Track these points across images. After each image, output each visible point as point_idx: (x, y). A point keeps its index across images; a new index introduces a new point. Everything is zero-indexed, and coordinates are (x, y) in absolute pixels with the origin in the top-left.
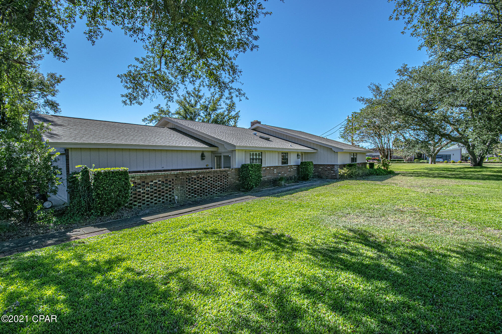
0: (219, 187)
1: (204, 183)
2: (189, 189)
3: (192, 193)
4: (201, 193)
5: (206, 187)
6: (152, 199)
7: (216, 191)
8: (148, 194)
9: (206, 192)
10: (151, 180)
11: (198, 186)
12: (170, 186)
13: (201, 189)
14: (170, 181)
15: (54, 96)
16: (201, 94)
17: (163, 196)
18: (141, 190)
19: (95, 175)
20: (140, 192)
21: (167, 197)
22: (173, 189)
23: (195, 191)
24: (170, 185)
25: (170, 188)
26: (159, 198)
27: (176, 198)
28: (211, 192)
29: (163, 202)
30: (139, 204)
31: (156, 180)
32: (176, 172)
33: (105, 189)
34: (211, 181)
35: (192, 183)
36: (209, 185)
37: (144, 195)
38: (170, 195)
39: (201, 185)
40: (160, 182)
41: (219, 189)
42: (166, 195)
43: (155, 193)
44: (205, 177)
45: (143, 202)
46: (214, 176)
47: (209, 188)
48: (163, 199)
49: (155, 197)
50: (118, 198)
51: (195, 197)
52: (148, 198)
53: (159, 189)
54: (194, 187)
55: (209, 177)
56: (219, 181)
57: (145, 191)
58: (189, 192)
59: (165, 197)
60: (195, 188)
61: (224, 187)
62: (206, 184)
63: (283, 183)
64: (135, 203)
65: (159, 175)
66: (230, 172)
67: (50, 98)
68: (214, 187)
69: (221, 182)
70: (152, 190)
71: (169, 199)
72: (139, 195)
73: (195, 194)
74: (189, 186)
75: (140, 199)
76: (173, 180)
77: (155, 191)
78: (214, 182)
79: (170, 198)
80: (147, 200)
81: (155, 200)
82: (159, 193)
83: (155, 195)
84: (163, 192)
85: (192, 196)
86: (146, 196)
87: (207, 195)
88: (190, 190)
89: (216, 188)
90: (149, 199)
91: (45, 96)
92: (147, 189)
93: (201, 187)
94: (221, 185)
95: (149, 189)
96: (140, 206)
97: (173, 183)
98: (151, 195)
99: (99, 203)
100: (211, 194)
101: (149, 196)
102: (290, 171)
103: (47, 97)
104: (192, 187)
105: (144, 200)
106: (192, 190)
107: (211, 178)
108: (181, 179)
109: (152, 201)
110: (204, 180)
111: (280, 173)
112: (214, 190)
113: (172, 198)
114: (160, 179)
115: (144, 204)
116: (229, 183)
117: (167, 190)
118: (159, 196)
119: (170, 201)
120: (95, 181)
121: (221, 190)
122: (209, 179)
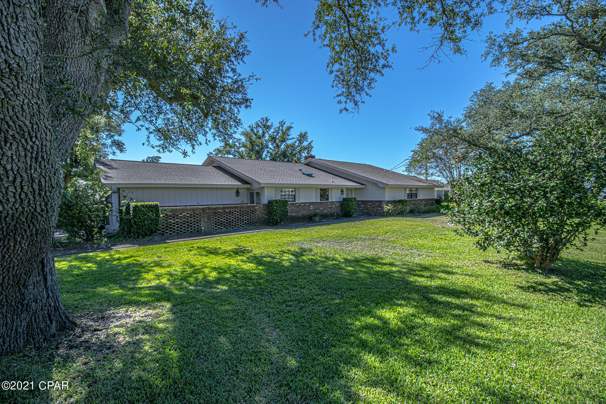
0: (245, 220)
1: (230, 217)
2: (216, 221)
3: (219, 225)
4: (227, 226)
5: (233, 220)
6: (181, 228)
7: (243, 224)
8: (178, 224)
9: (233, 225)
10: (180, 212)
11: (225, 219)
12: (197, 219)
13: (228, 222)
14: (198, 215)
15: (120, 136)
16: (269, 124)
17: (191, 226)
18: (172, 221)
19: (133, 208)
20: (171, 222)
21: (194, 227)
22: (200, 221)
23: (221, 224)
24: (197, 217)
25: (197, 220)
26: (188, 228)
27: (203, 228)
28: (238, 225)
29: (191, 232)
30: (170, 232)
31: (184, 213)
32: (203, 207)
33: (140, 218)
34: (238, 215)
35: (218, 216)
36: (235, 219)
37: (174, 225)
38: (197, 226)
39: (227, 218)
40: (189, 215)
41: (246, 223)
42: (194, 226)
43: (184, 224)
44: (231, 211)
45: (174, 231)
46: (240, 211)
47: (235, 221)
48: (191, 229)
49: (184, 227)
50: (150, 225)
51: (222, 229)
52: (178, 227)
53: (187, 221)
54: (220, 220)
55: (235, 211)
56: (245, 216)
57: (175, 222)
58: (216, 224)
59: (193, 228)
60: (222, 221)
61: (251, 221)
62: (233, 218)
63: (317, 219)
64: (167, 231)
65: (187, 209)
66: (258, 208)
67: (116, 138)
68: (240, 221)
69: (248, 217)
70: (181, 221)
71: (197, 230)
72: (170, 225)
73: (222, 226)
74: (216, 219)
75: (171, 228)
76: (200, 213)
77: (184, 222)
78: (240, 216)
79: (198, 228)
80: (177, 229)
81: (184, 230)
82: (188, 224)
83: (184, 225)
84: (191, 223)
85: (219, 228)
86: (176, 226)
87: (233, 228)
88: (217, 223)
89: (243, 222)
90: (179, 229)
91: (113, 136)
92: (177, 220)
93: (227, 221)
94: (248, 219)
95: (179, 220)
96: (171, 234)
97: (200, 216)
98: (181, 226)
99: (136, 229)
100: (238, 227)
101: (179, 226)
102: (330, 208)
103: (114, 137)
104: (219, 220)
105: (174, 229)
106: (219, 222)
107: (238, 212)
108: (208, 212)
109: (181, 230)
110: (230, 214)
111: (318, 209)
112: (240, 223)
113: (200, 228)
114: (189, 212)
115: (174, 232)
116: (256, 218)
117: (194, 222)
118: (187, 227)
119: (198, 231)
120: (133, 212)
121: (248, 224)
122: (235, 214)
